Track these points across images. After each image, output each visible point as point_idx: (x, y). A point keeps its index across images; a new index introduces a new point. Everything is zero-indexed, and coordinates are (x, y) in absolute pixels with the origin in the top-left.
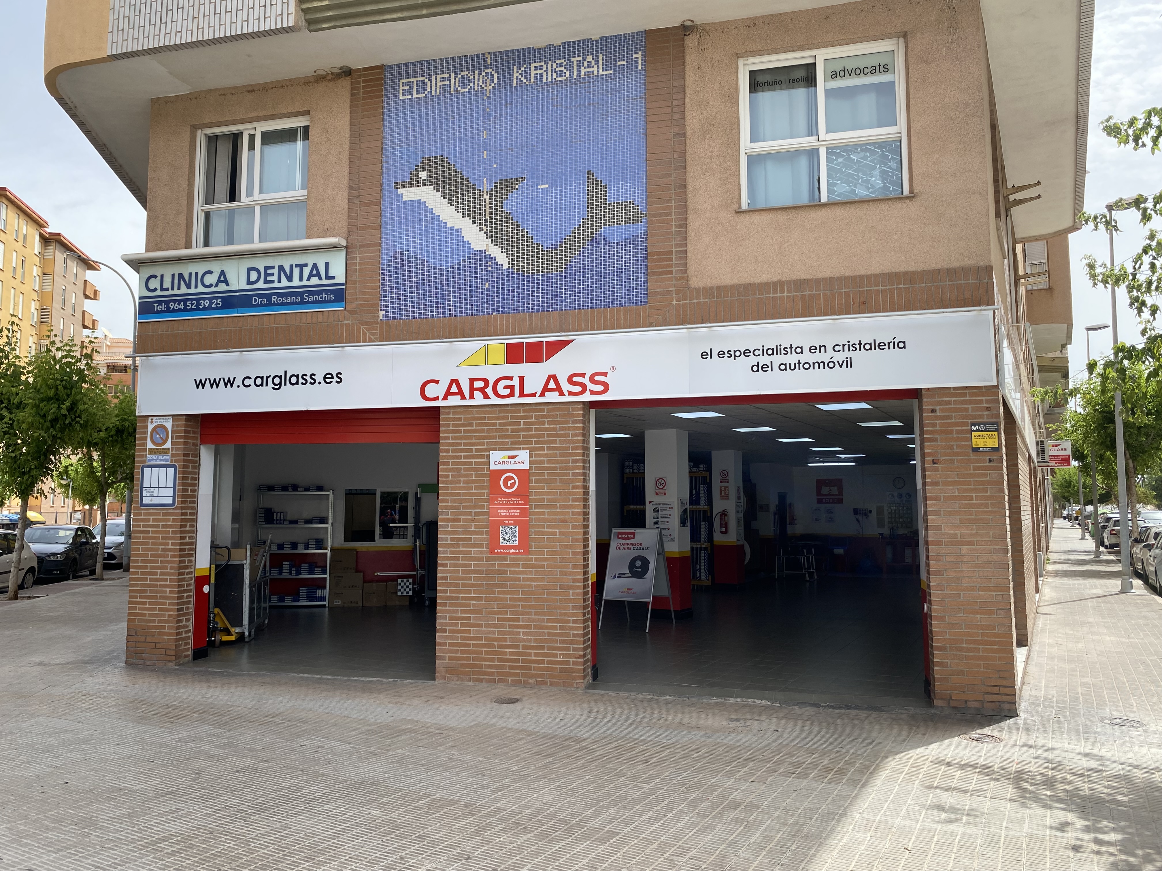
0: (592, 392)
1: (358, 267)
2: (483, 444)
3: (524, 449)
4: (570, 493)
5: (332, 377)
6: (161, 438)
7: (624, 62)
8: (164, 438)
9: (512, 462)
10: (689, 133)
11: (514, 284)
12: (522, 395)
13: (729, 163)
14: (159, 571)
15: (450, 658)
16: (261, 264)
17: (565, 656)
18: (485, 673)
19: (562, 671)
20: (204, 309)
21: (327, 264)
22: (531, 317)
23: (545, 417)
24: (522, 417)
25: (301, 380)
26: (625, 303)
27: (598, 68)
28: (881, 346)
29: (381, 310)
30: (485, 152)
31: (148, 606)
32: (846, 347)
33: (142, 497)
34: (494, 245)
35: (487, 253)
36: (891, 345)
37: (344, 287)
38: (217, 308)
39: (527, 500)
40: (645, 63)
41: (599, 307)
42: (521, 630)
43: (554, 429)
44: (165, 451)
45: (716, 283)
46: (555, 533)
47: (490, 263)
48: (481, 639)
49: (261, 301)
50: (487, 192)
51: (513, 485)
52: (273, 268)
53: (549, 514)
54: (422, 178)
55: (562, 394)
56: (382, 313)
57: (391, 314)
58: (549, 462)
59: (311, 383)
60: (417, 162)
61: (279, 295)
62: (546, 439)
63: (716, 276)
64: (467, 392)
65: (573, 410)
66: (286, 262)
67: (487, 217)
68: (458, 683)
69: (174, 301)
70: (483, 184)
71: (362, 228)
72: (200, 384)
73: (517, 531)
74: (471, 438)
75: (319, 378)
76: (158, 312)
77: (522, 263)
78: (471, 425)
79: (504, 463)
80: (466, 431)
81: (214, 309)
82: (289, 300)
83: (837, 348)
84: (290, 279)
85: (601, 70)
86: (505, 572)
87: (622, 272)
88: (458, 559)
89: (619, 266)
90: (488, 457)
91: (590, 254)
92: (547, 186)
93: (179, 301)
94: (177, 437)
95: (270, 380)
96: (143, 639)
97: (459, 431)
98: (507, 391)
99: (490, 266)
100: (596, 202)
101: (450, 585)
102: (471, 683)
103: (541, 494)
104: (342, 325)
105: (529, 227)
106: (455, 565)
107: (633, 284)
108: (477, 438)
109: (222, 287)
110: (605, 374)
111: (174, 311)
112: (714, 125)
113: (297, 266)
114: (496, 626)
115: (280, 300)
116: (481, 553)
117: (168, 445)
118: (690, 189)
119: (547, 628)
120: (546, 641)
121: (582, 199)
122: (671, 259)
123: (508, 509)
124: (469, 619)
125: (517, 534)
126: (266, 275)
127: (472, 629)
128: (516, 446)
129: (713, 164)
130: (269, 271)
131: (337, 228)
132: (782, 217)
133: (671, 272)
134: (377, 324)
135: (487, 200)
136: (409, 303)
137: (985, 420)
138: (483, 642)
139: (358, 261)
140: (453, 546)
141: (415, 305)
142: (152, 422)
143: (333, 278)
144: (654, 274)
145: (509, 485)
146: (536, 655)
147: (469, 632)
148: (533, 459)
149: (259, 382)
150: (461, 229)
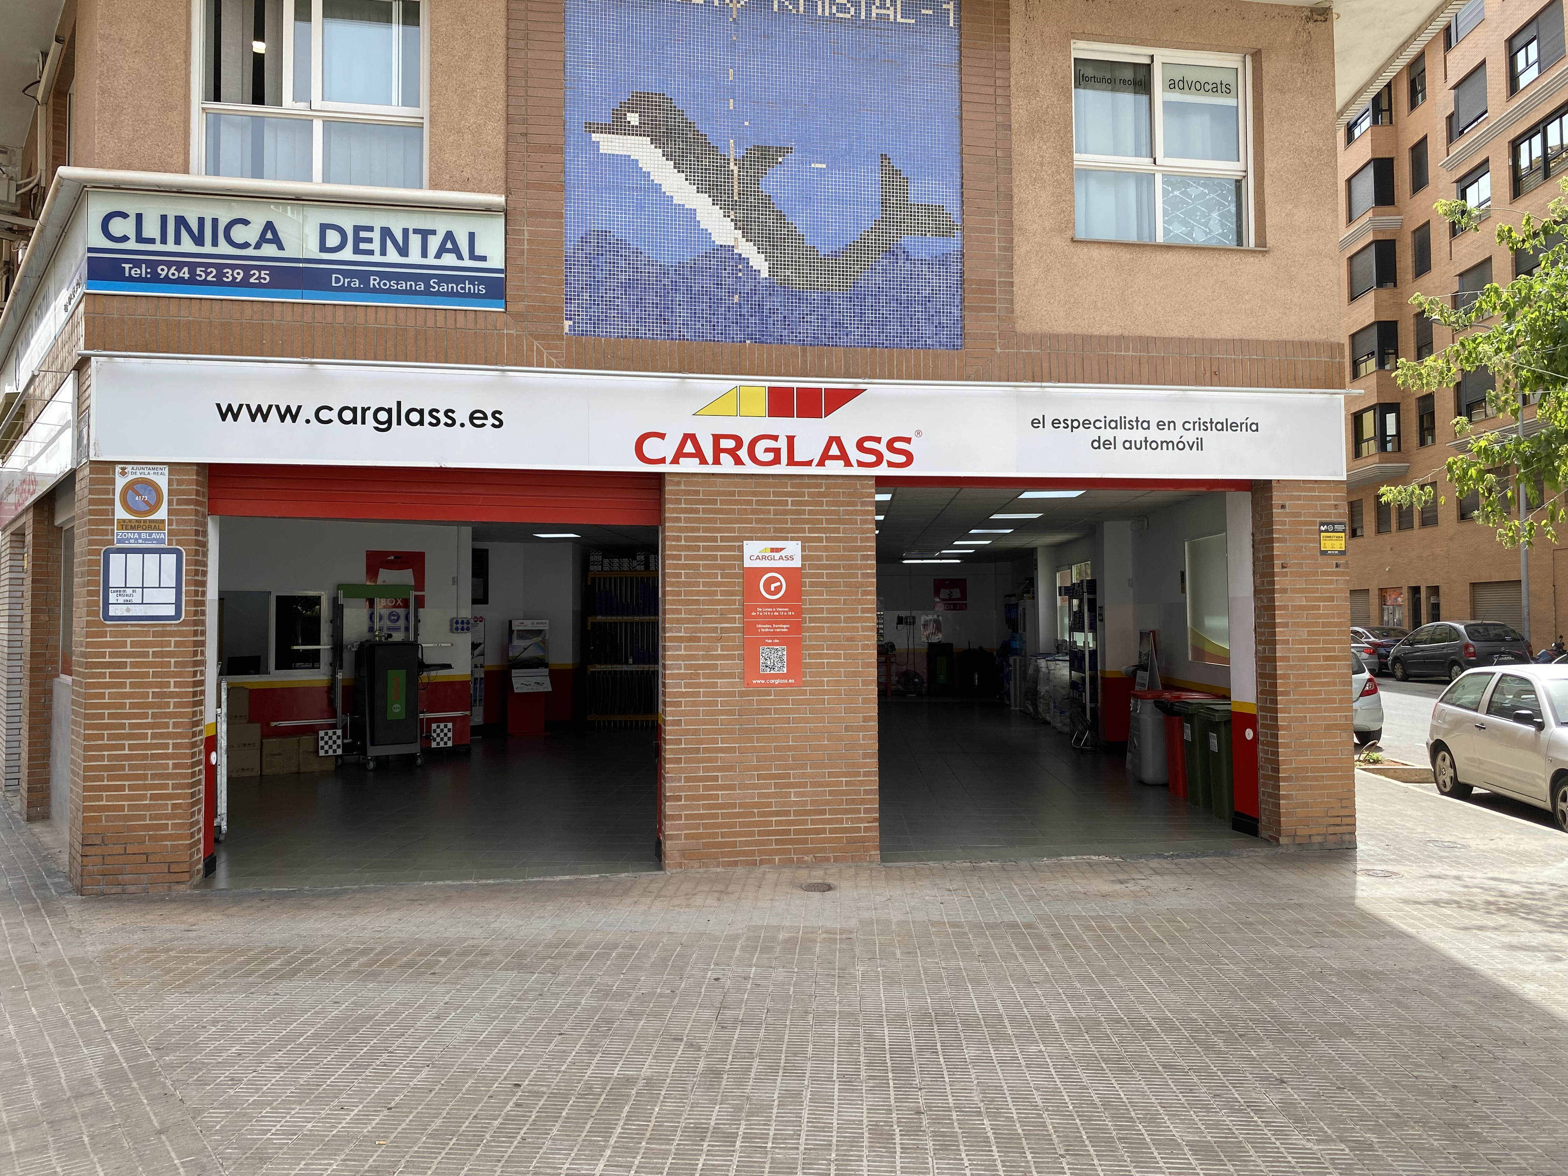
0: (891, 464)
1: (526, 247)
2: (733, 530)
3: (793, 539)
4: (859, 602)
5: (485, 418)
6: (147, 503)
7: (931, 12)
8: (152, 503)
9: (777, 557)
10: (1015, 126)
11: (777, 300)
12: (791, 462)
13: (1063, 175)
14: (149, 732)
15: (687, 837)
16: (348, 220)
17: (853, 820)
18: (740, 853)
19: (850, 841)
20: (233, 283)
21: (472, 236)
22: (804, 352)
23: (823, 495)
24: (789, 494)
25: (427, 419)
26: (933, 345)
27: (895, 13)
28: (1234, 426)
29: (567, 319)
30: (731, 101)
31: (127, 792)
32: (1197, 425)
33: (106, 604)
34: (747, 241)
35: (736, 251)
36: (1244, 426)
37: (503, 276)
38: (260, 286)
39: (799, 611)
40: (959, 19)
41: (899, 346)
42: (792, 790)
43: (837, 513)
44: (157, 525)
45: (1046, 329)
46: (838, 656)
47: (740, 267)
48: (733, 806)
49: (349, 283)
50: (735, 160)
51: (778, 589)
52: (371, 229)
53: (830, 629)
54: (632, 123)
55: (848, 464)
56: (567, 324)
57: (583, 327)
58: (828, 558)
59: (446, 424)
60: (624, 97)
61: (382, 276)
62: (824, 525)
63: (1048, 320)
64: (709, 454)
65: (863, 487)
66: (397, 224)
67: (736, 198)
68: (701, 870)
69: (169, 264)
70: (729, 148)
71: (529, 186)
72: (228, 413)
73: (785, 653)
74: (714, 520)
75: (462, 416)
76: (131, 279)
77: (788, 273)
78: (714, 502)
79: (764, 558)
80: (705, 511)
81: (254, 285)
82: (403, 286)
83: (1187, 426)
84: (403, 251)
85: (899, 16)
86: (768, 712)
87: (929, 301)
88: (698, 694)
89: (926, 293)
90: (741, 549)
91: (885, 271)
92: (824, 166)
93: (179, 266)
94: (179, 502)
95: (369, 415)
96: (119, 849)
97: (696, 511)
98: (770, 456)
99: (740, 270)
100: (893, 200)
101: (686, 732)
102: (720, 869)
103: (819, 602)
104: (501, 336)
105: (799, 222)
106: (694, 704)
107: (944, 320)
108: (723, 521)
109: (269, 250)
110: (908, 440)
111: (167, 280)
112: (1045, 122)
113: (416, 231)
114: (755, 787)
115: (385, 284)
116: (733, 685)
117: (162, 513)
118: (1016, 201)
119: (828, 784)
120: (827, 802)
121: (874, 193)
122: (993, 292)
123: (771, 623)
124: (716, 778)
125: (785, 658)
126: (357, 240)
127: (720, 793)
128: (781, 535)
129: (1043, 173)
130: (363, 234)
131: (485, 179)
132: (1125, 255)
133: (993, 309)
134: (563, 339)
135: (736, 172)
136: (613, 313)
137: (1333, 519)
138: (737, 810)
139: (526, 237)
140: (691, 676)
141: (623, 316)
142: (123, 473)
143: (484, 258)
144: (972, 309)
145: (773, 589)
146: (813, 822)
147: (717, 797)
148: (807, 553)
149: (348, 415)
150: (695, 210)
